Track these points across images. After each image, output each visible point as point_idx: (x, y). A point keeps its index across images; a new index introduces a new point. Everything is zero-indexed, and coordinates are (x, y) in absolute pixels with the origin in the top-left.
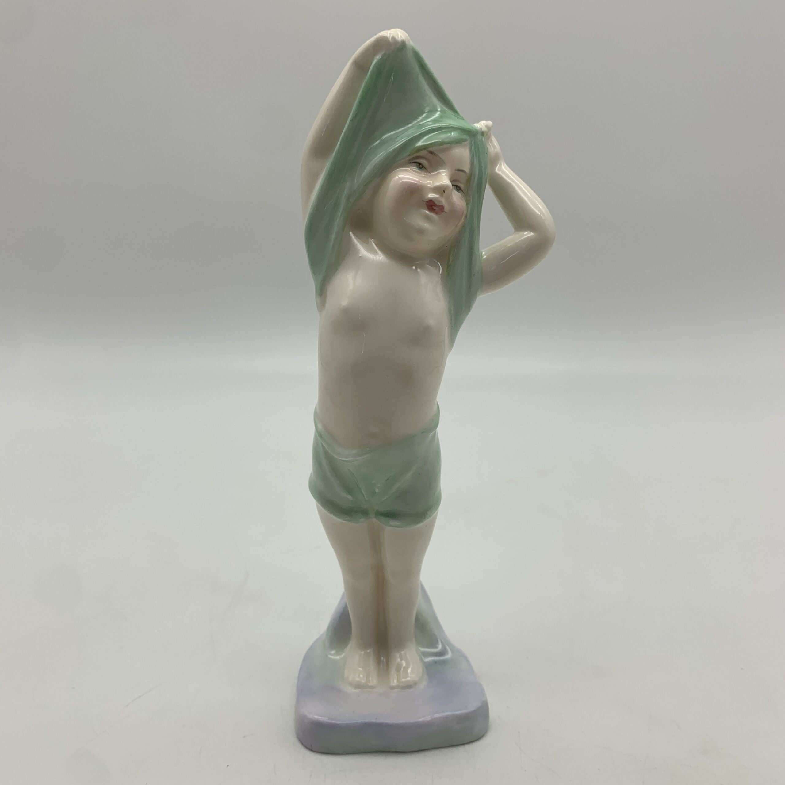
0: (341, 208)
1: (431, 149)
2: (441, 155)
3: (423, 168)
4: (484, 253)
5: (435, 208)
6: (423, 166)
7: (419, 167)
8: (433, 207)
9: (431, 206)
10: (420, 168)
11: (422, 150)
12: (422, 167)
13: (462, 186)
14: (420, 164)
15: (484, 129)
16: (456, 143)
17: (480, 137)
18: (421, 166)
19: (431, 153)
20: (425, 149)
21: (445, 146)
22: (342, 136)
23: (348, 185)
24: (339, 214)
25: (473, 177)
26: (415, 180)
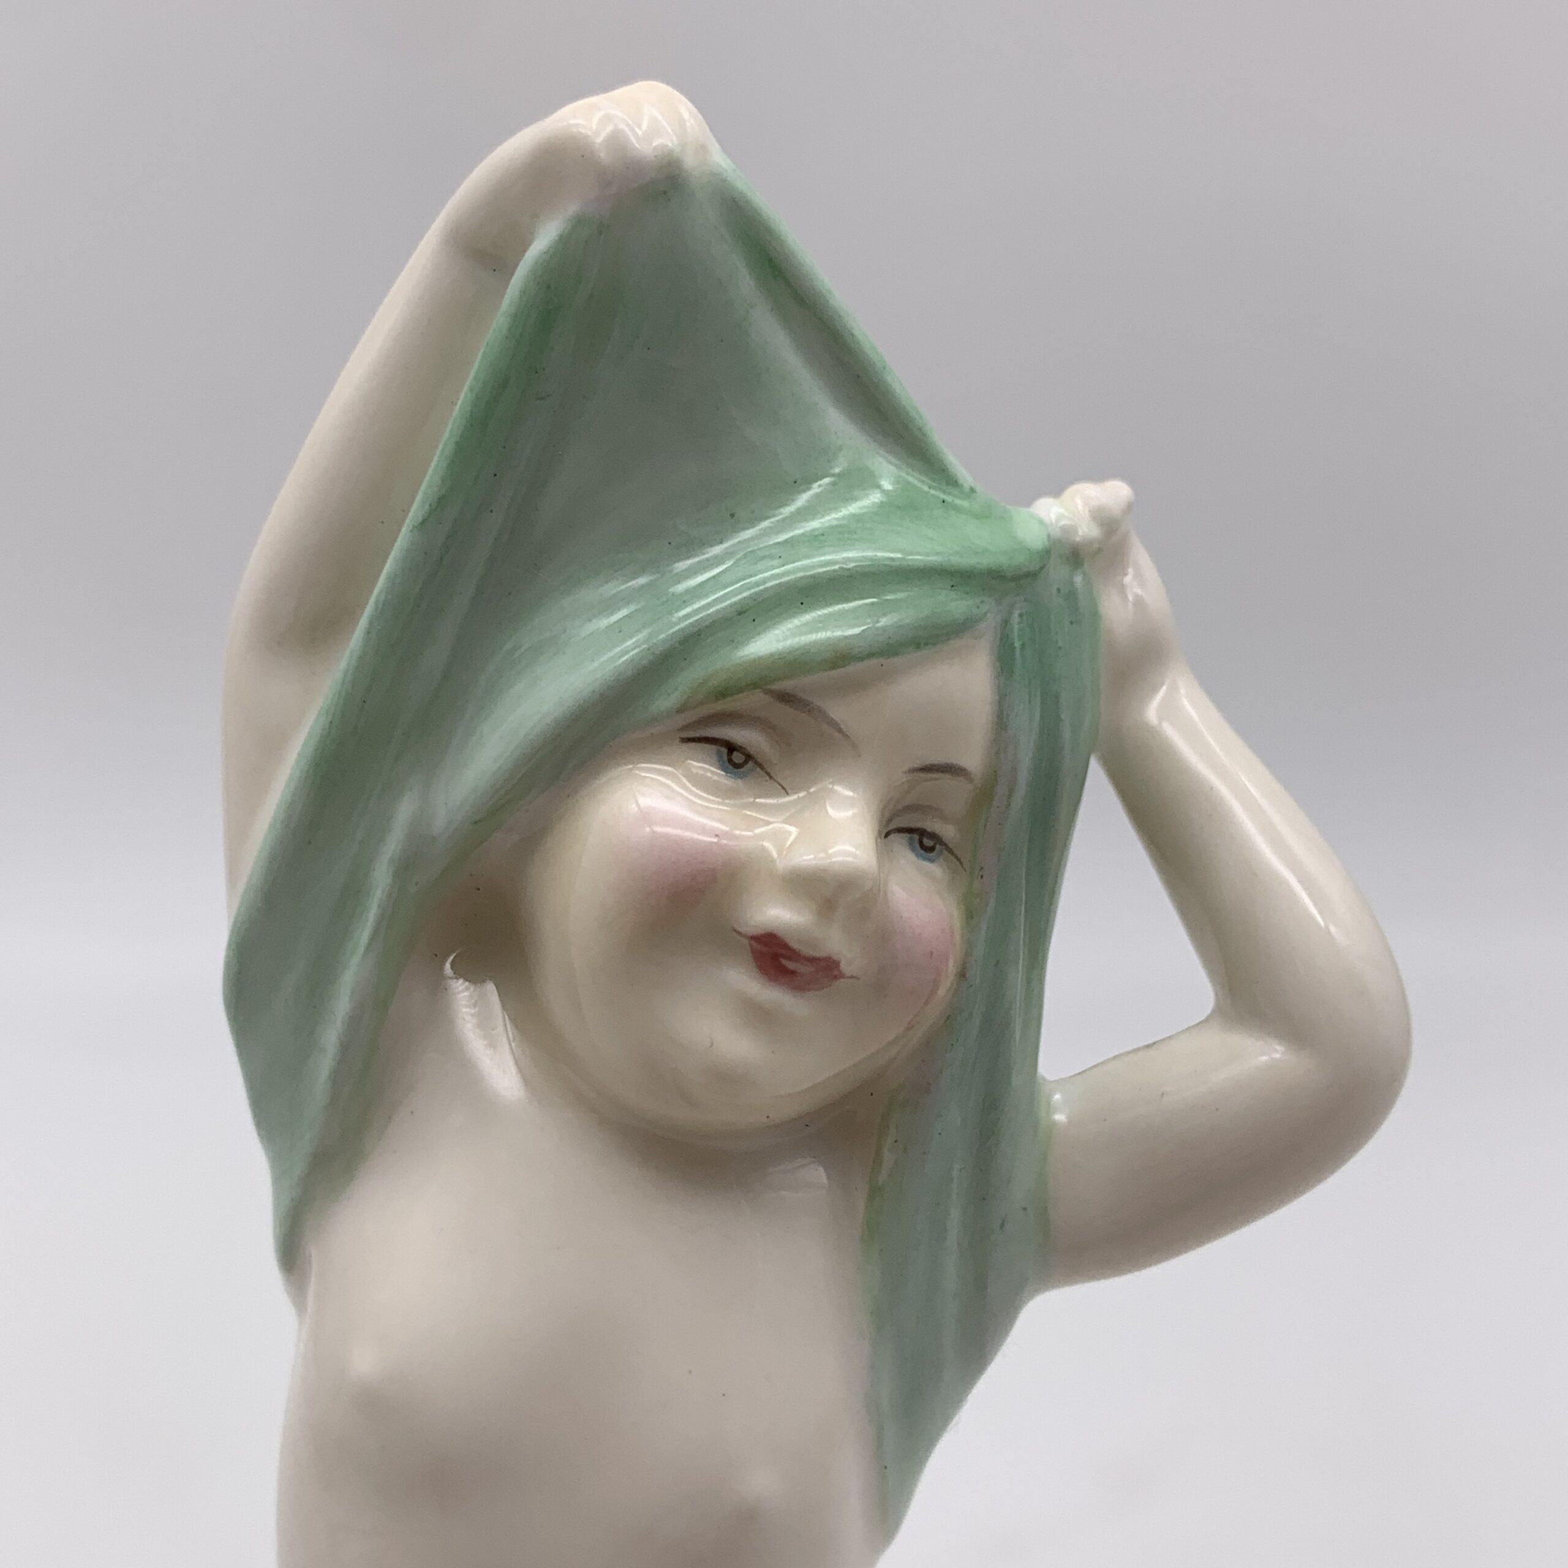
0: (372, 912)
1: (787, 685)
2: (837, 711)
3: (750, 764)
4: (1057, 1097)
5: (790, 965)
6: (749, 757)
7: (730, 761)
8: (784, 962)
9: (775, 957)
10: (737, 766)
11: (741, 690)
12: (746, 762)
13: (948, 831)
14: (731, 748)
15: (1087, 531)
16: (918, 647)
17: (1057, 573)
18: (737, 757)
19: (786, 698)
20: (754, 686)
21: (854, 668)
22: (376, 592)
23: (405, 811)
24: (364, 933)
25: (1001, 790)
26: (703, 830)
